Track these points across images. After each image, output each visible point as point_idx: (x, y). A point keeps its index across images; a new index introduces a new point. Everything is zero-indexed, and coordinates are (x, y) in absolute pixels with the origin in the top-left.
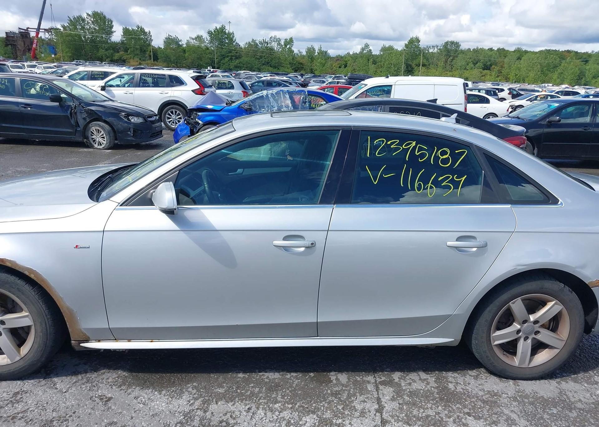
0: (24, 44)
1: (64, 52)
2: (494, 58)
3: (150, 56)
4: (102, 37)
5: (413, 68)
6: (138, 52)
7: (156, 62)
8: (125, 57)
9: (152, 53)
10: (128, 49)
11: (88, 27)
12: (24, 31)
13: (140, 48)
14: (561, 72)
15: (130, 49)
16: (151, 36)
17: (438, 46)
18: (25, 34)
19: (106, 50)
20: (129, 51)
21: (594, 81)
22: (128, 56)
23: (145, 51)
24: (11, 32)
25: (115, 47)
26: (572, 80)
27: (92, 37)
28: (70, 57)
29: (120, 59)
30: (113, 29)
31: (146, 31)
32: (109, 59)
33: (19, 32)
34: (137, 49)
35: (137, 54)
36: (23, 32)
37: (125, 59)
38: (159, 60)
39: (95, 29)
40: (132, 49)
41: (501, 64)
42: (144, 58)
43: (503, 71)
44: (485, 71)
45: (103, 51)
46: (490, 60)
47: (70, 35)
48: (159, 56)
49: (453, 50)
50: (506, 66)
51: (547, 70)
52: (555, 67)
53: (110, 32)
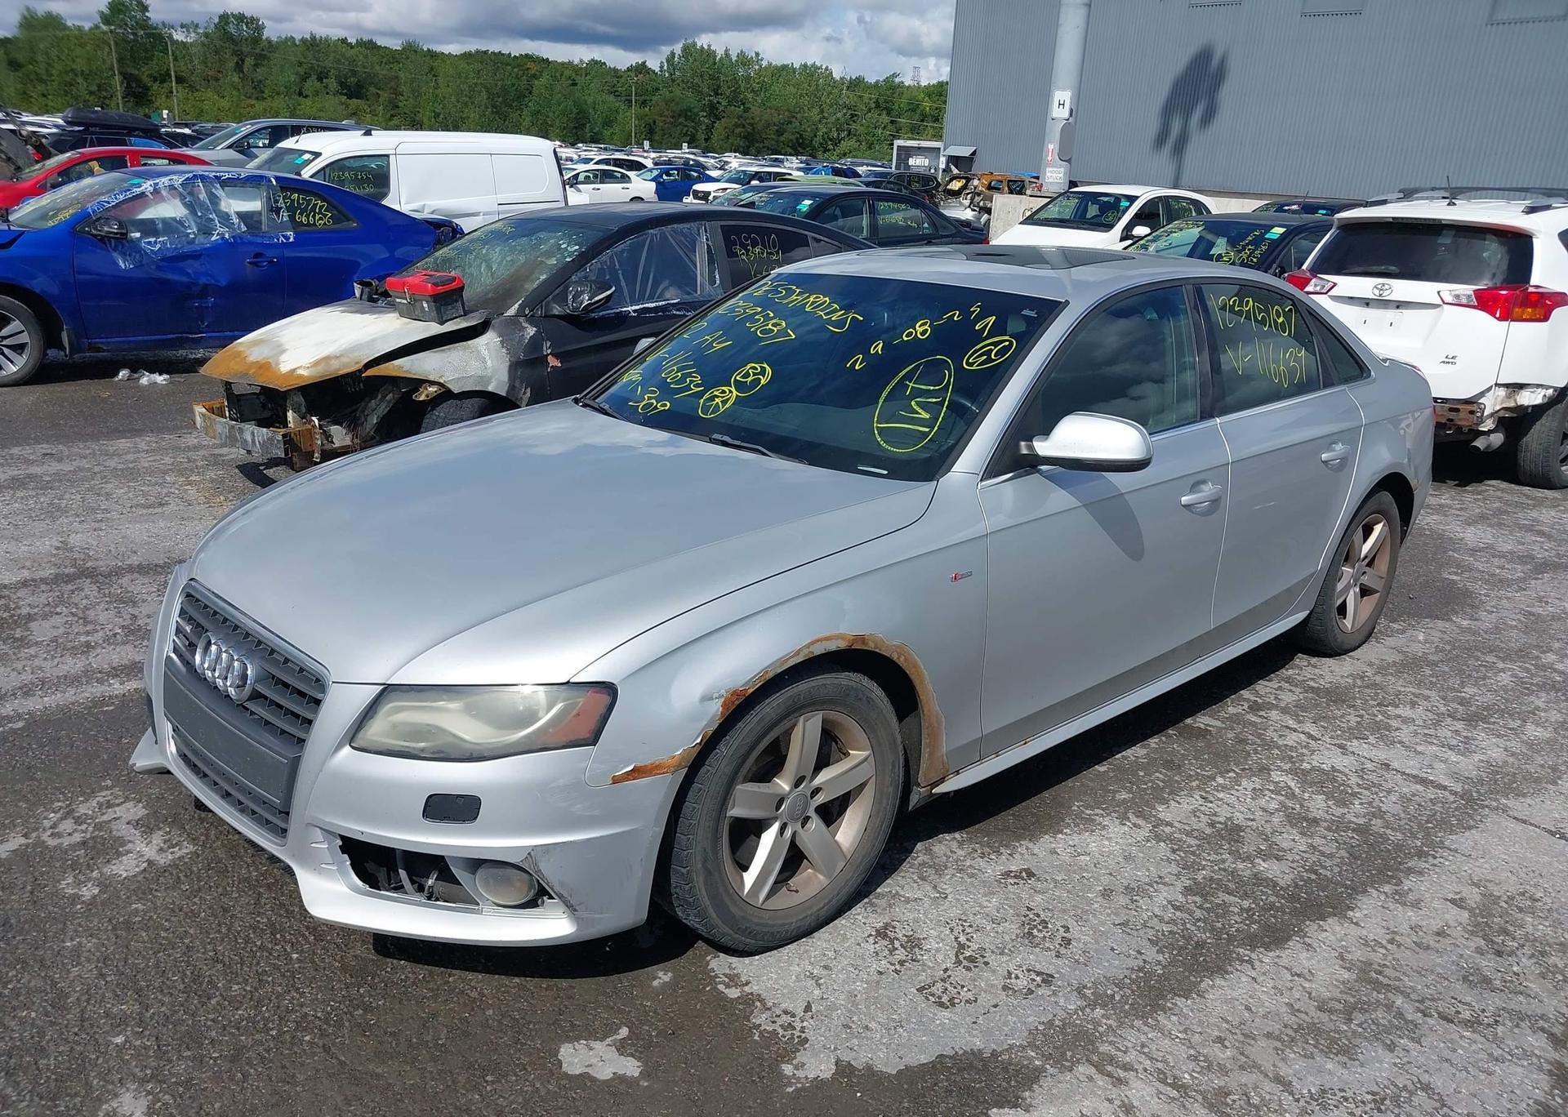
2: (364, 67)
5: (147, 89)
14: (537, 108)
17: (197, 26)
21: (609, 133)
26: (564, 129)
41: (392, 84)
43: (401, 104)
44: (355, 100)
46: (354, 73)
49: (246, 40)
50: (404, 88)
51: (504, 101)
52: (521, 96)
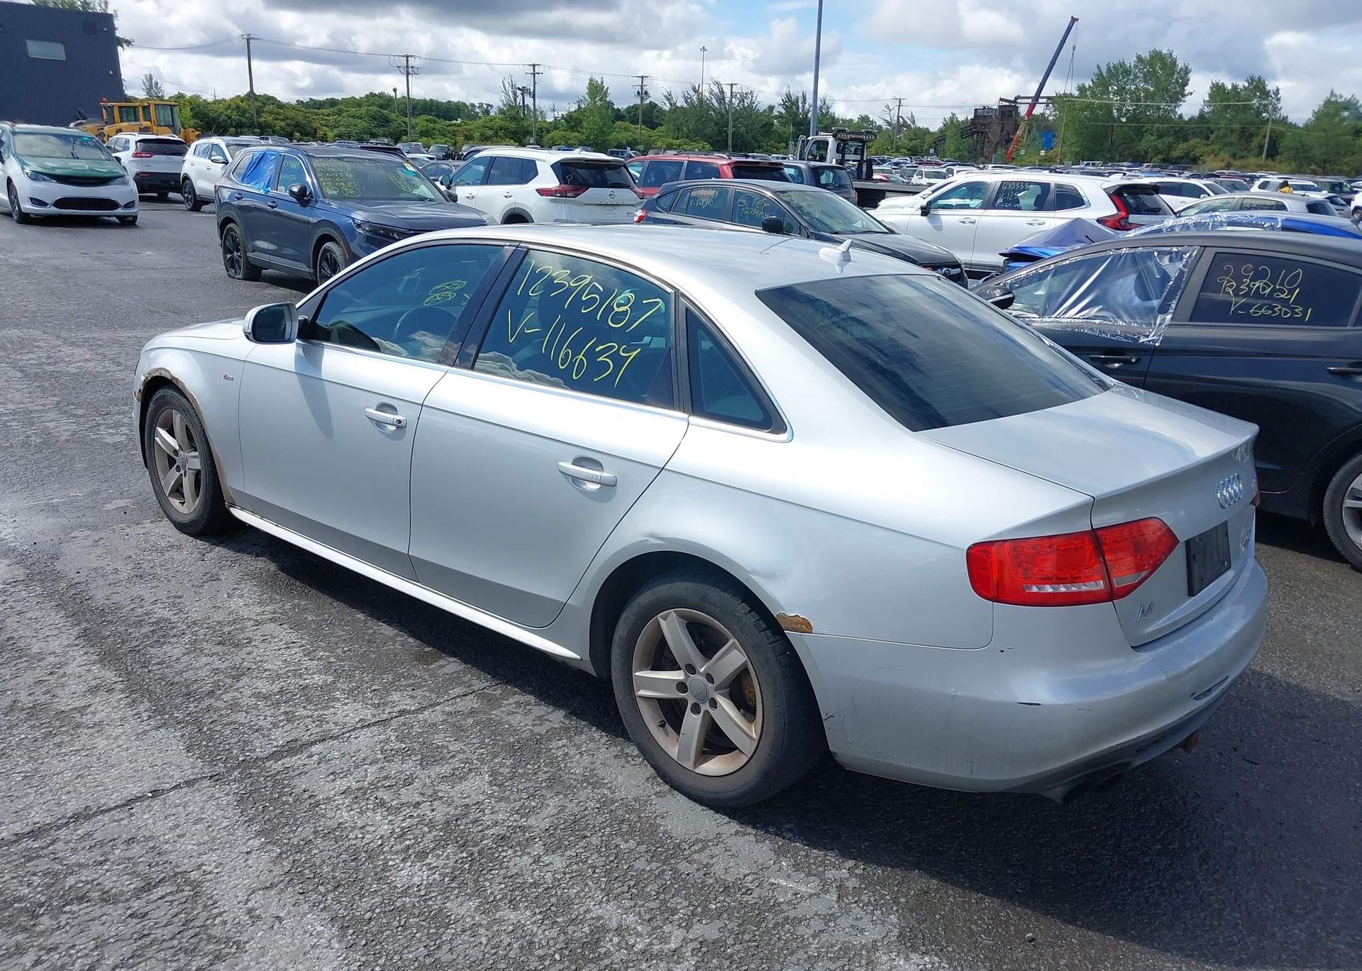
0: (1002, 131)
1: (1068, 144)
3: (1261, 147)
4: (1159, 108)
6: (1234, 138)
7: (1270, 162)
8: (1198, 152)
9: (1267, 139)
10: (1212, 133)
11: (1133, 87)
12: (1007, 104)
13: (1243, 128)
15: (1215, 133)
16: (1278, 100)
18: (1008, 111)
19: (1160, 136)
20: (1213, 137)
22: (1207, 149)
23: (1251, 136)
24: (984, 107)
25: (1183, 130)
27: (1134, 110)
28: (1077, 154)
29: (1187, 155)
30: (1188, 89)
31: (1268, 88)
32: (1160, 157)
33: (1000, 106)
34: (1232, 131)
35: (1231, 144)
36: (1005, 106)
37: (1198, 155)
38: (1278, 157)
39: (1146, 91)
40: (1221, 133)
42: (1244, 153)
45: (1153, 138)
47: (1089, 107)
48: (1284, 144)
53: (1178, 96)
